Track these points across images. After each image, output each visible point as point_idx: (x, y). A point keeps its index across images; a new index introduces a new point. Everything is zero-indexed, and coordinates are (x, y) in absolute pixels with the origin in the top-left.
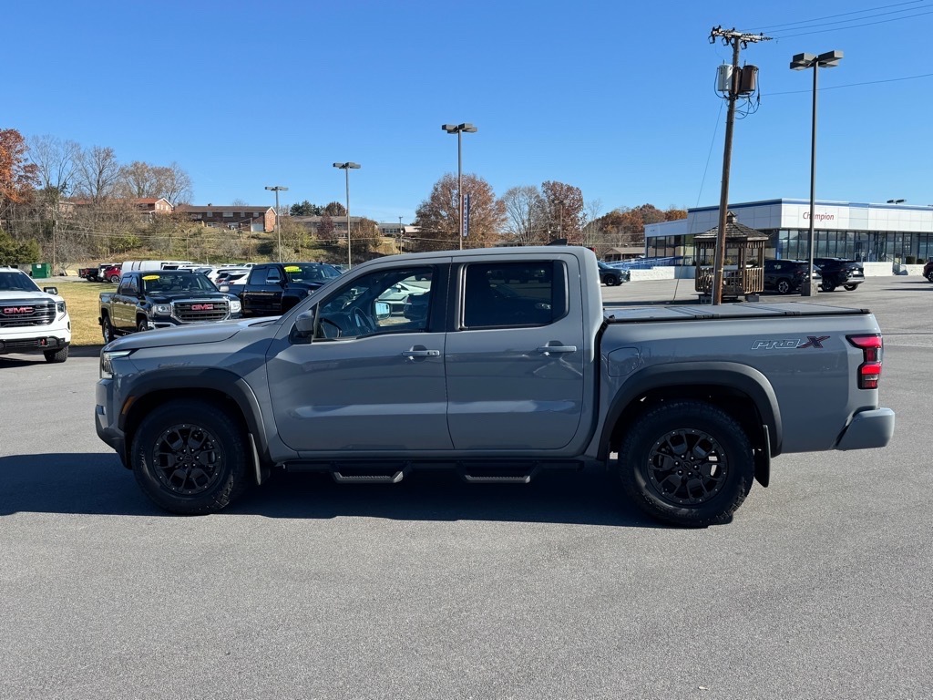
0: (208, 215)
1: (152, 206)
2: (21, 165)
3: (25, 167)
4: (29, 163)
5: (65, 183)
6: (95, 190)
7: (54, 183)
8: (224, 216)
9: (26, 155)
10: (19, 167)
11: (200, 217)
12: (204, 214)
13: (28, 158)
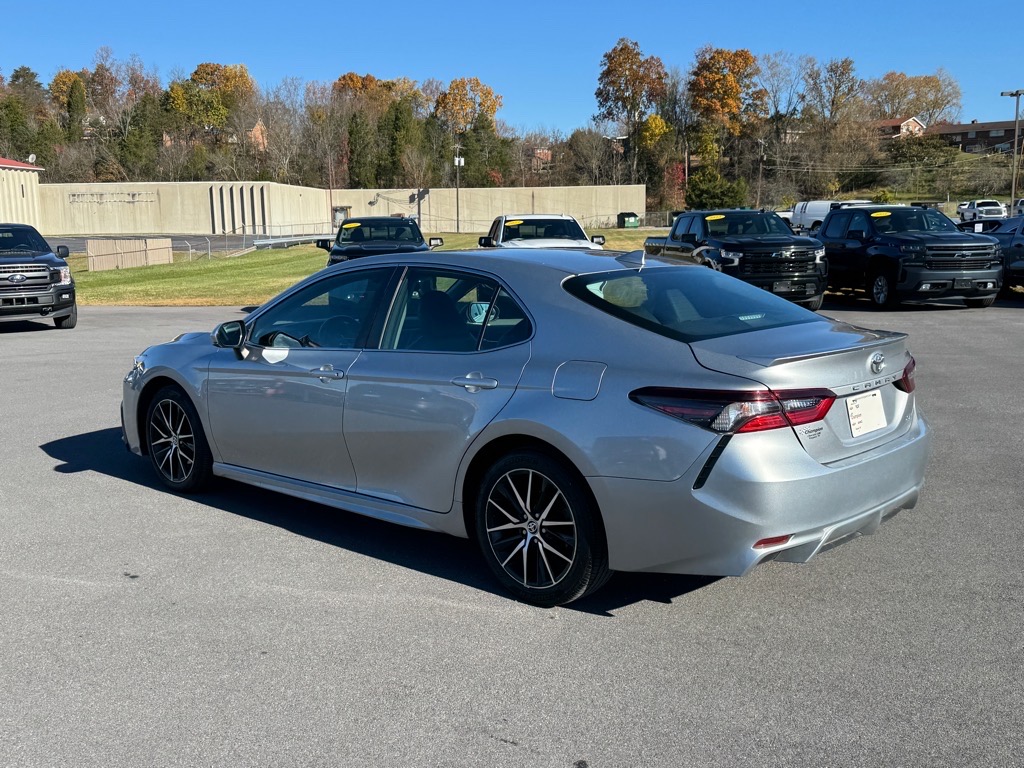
0: (970, 136)
1: (897, 129)
2: (750, 91)
3: (754, 93)
4: (758, 89)
5: (795, 109)
6: (827, 114)
7: (783, 110)
8: (993, 134)
9: (755, 79)
10: (747, 94)
11: (959, 139)
12: (964, 135)
13: (759, 82)
